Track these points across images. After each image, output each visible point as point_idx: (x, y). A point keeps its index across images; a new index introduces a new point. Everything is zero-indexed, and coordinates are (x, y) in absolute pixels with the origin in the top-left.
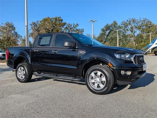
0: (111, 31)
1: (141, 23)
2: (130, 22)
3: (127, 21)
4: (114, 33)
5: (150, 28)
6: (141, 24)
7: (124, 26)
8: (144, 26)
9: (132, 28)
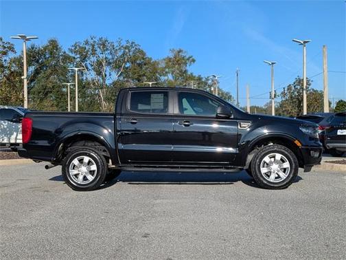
0: (42, 66)
1: (120, 53)
2: (93, 46)
3: (87, 43)
4: (51, 74)
5: (141, 68)
6: (121, 57)
7: (78, 56)
8: (128, 61)
9: (100, 64)
